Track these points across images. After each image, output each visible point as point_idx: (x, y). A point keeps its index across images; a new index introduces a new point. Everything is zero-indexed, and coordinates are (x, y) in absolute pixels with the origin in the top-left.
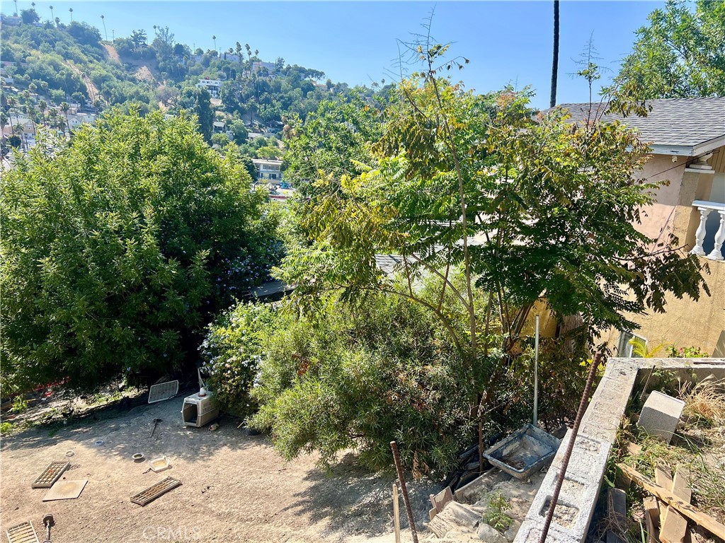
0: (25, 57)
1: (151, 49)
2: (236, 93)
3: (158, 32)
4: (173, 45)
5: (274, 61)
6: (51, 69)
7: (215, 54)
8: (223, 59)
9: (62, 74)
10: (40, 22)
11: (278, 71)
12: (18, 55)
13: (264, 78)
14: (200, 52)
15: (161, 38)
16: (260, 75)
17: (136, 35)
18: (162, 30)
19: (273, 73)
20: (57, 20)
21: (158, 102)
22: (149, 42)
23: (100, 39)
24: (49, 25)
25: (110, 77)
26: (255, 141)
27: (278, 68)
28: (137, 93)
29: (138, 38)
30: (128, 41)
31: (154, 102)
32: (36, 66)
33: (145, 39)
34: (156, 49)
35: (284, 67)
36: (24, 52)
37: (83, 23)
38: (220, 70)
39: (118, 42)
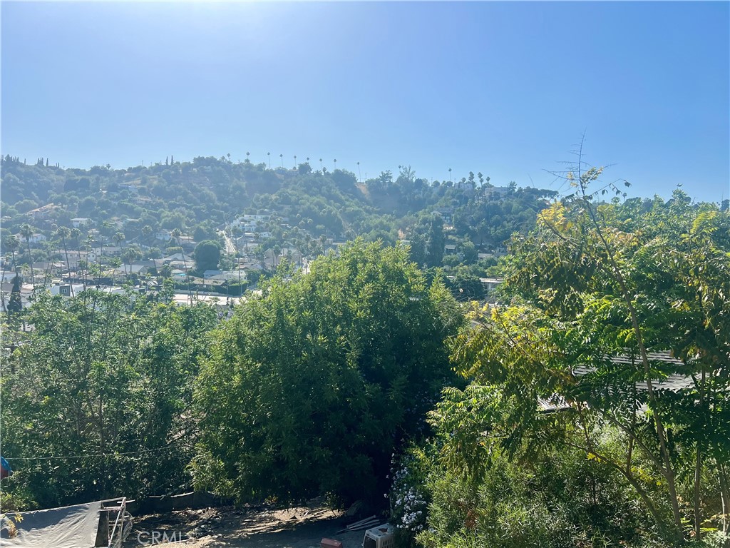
0: (299, 200)
1: (395, 185)
2: (468, 217)
3: (402, 171)
4: (414, 180)
5: (506, 185)
6: (317, 209)
7: (450, 184)
8: (457, 188)
9: (324, 212)
10: (312, 172)
11: (510, 193)
12: (293, 199)
13: (495, 202)
14: (437, 184)
15: (404, 175)
16: (491, 198)
17: (384, 175)
18: (406, 168)
19: (505, 197)
20: (324, 170)
21: (398, 230)
22: (394, 180)
23: (356, 181)
24: (318, 174)
25: (361, 211)
26: (484, 261)
27: (510, 191)
28: (381, 223)
29: (386, 177)
30: (377, 181)
31: (394, 230)
32: (305, 207)
34: (399, 185)
35: (516, 190)
36: (298, 197)
37: (343, 170)
38: (454, 198)
39: (369, 183)
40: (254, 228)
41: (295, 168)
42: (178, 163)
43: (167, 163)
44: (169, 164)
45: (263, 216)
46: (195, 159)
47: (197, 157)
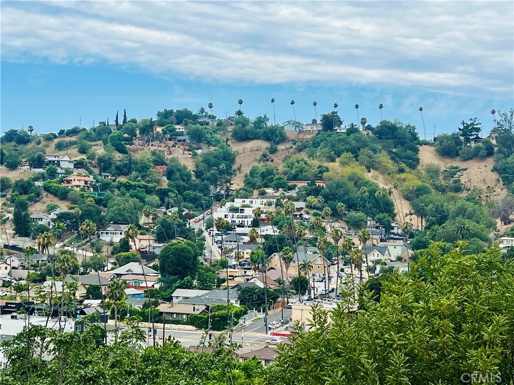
0: (321, 173)
3: (499, 118)
6: (351, 185)
10: (342, 127)
12: (313, 171)
15: (502, 126)
17: (467, 127)
18: (504, 114)
20: (363, 122)
22: (485, 134)
23: (417, 138)
24: (352, 130)
25: (426, 189)
28: (464, 208)
29: (469, 130)
30: (454, 137)
31: (489, 219)
32: (333, 183)
33: (478, 130)
34: (494, 142)
36: (320, 167)
39: (441, 140)
40: (250, 220)
41: (314, 121)
42: (134, 121)
43: (117, 121)
44: (121, 122)
45: (265, 201)
46: (159, 114)
47: (162, 110)
